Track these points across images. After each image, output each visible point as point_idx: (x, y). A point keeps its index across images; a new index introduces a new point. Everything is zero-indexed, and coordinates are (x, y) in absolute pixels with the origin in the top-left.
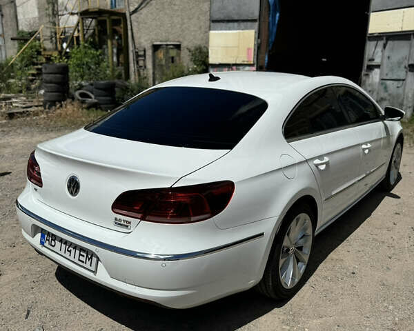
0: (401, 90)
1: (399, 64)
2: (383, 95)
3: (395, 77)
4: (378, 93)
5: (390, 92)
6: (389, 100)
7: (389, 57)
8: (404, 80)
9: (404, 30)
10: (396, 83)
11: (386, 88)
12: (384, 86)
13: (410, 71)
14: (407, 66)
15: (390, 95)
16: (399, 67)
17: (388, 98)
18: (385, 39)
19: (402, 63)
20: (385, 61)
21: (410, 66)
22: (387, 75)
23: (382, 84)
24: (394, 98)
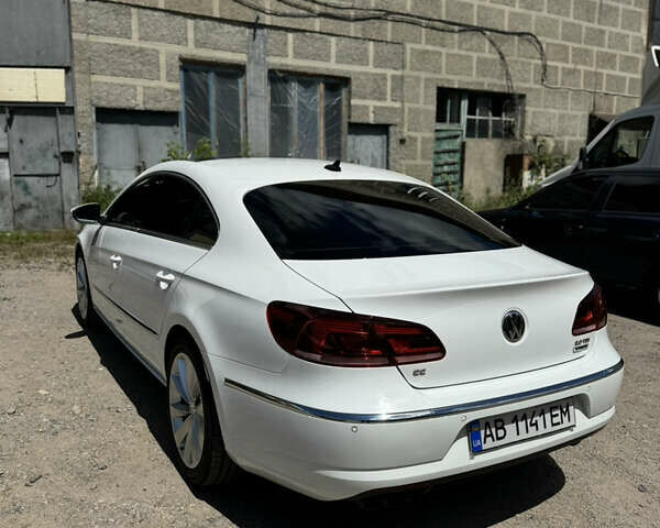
0: (55, 191)
1: (43, 151)
2: (23, 199)
3: (40, 172)
4: (13, 198)
5: (35, 195)
6: (38, 207)
7: (21, 141)
8: (57, 175)
9: (41, 100)
10: (43, 180)
11: (26, 188)
12: (22, 184)
13: (64, 162)
14: (58, 154)
15: (37, 199)
16: (44, 156)
17: (34, 203)
18: (7, 111)
19: (47, 150)
20: (15, 146)
21: (63, 154)
22: (24, 168)
23: (18, 183)
24: (44, 202)
